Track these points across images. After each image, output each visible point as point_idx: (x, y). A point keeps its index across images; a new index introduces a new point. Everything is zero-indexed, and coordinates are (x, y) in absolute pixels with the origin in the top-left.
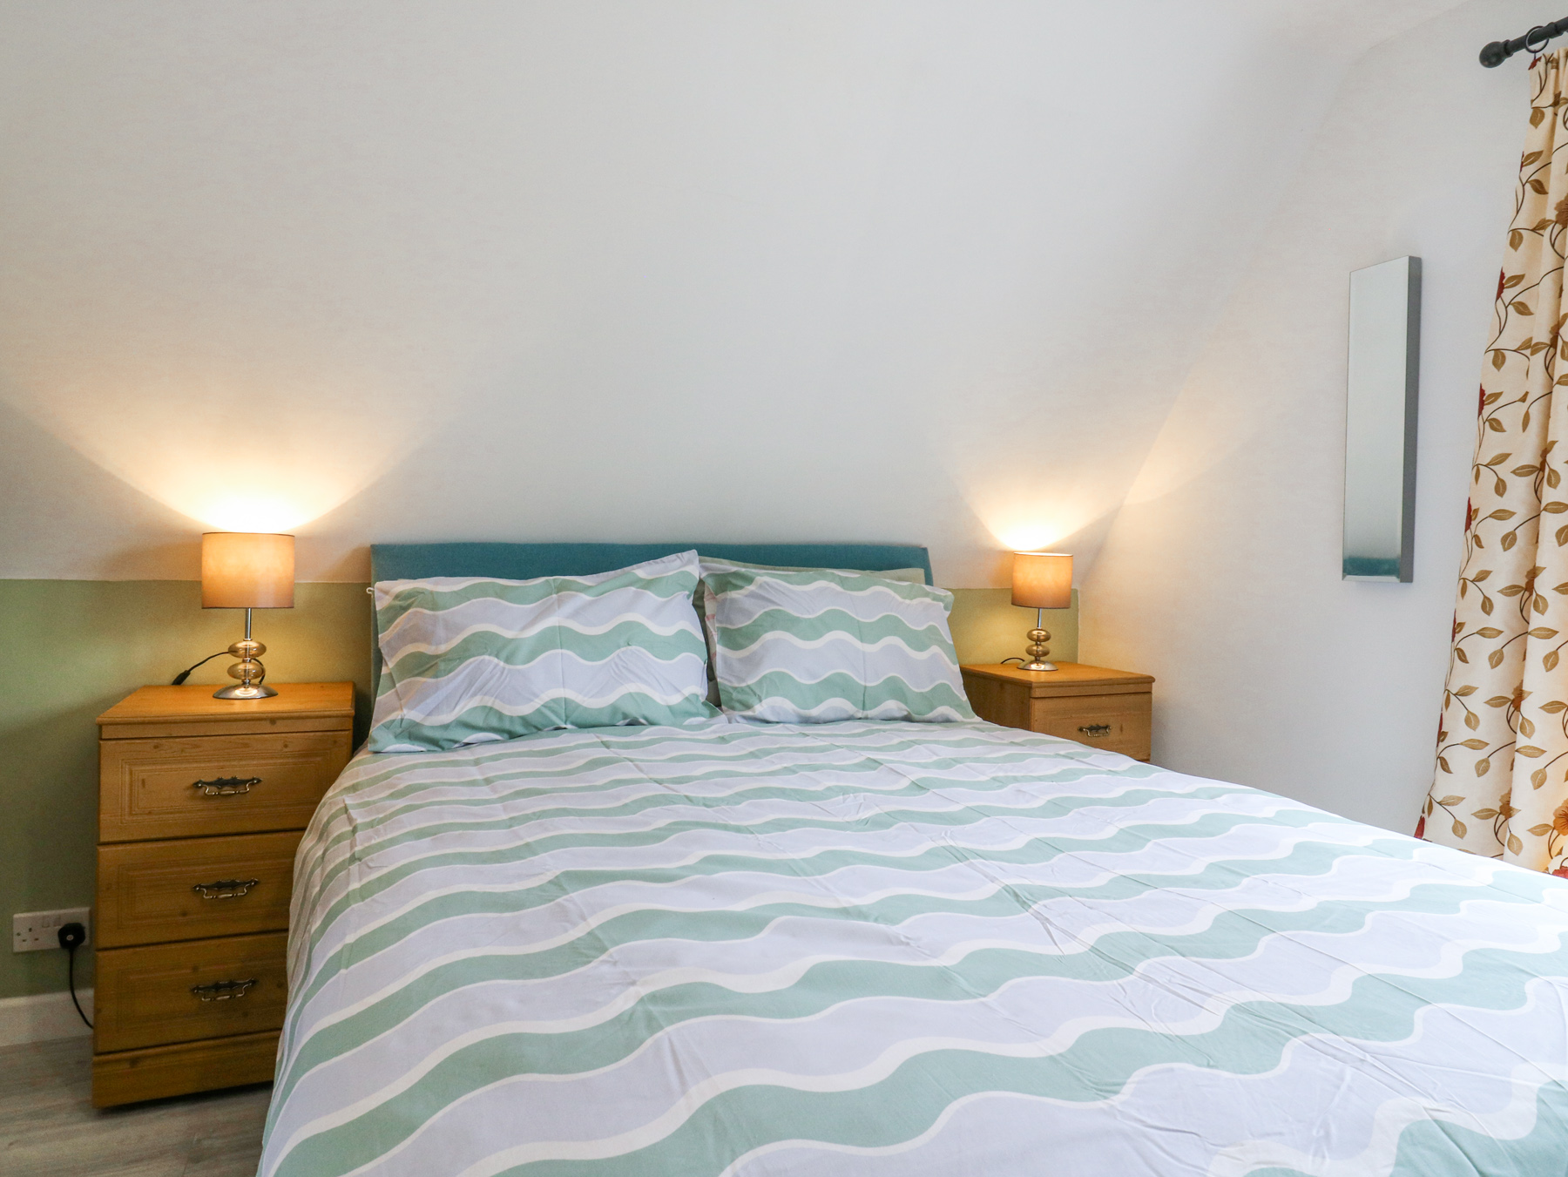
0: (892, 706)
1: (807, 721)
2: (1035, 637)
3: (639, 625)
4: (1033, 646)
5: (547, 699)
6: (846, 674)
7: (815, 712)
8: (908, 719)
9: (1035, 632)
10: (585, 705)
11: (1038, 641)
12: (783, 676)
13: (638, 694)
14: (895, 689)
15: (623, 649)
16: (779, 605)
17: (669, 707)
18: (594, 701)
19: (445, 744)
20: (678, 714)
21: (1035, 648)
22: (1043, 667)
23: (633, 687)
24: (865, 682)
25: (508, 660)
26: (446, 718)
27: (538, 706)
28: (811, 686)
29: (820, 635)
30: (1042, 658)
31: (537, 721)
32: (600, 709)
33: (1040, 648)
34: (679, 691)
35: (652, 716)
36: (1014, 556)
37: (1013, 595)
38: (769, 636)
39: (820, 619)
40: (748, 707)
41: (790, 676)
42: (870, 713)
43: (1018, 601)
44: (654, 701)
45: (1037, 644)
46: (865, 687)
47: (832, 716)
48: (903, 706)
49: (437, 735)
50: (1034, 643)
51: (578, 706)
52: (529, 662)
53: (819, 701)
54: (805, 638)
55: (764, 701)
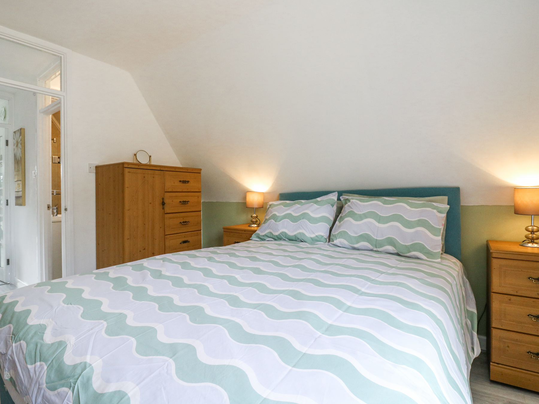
0: (390, 248)
1: (354, 249)
2: (530, 230)
3: (307, 213)
4: (529, 234)
5: (281, 232)
6: (369, 235)
7: (356, 246)
8: (398, 254)
9: (530, 228)
10: (289, 234)
11: (532, 232)
12: (345, 232)
13: (302, 233)
14: (391, 242)
15: (302, 220)
16: (353, 209)
17: (311, 238)
18: (291, 233)
19: (263, 240)
20: (314, 241)
21: (530, 235)
22: (536, 245)
23: (301, 231)
24: (377, 237)
25: (275, 221)
26: (263, 234)
27: (279, 233)
28: (355, 237)
29: (362, 220)
30: (535, 241)
31: (279, 237)
32: (292, 236)
33: (534, 236)
34: (314, 233)
35: (305, 239)
36: (515, 189)
37: (514, 208)
38: (346, 219)
39: (364, 214)
40: (333, 241)
41: (347, 233)
42: (380, 249)
43: (518, 211)
44: (306, 236)
45: (531, 234)
46: (376, 239)
47: (363, 248)
48: (394, 249)
49: (262, 237)
50: (530, 233)
51: (287, 234)
52: (279, 222)
53: (357, 243)
54: (356, 220)
55: (337, 240)
